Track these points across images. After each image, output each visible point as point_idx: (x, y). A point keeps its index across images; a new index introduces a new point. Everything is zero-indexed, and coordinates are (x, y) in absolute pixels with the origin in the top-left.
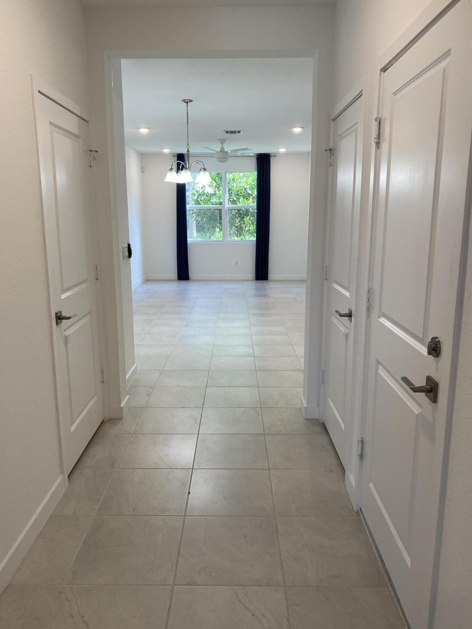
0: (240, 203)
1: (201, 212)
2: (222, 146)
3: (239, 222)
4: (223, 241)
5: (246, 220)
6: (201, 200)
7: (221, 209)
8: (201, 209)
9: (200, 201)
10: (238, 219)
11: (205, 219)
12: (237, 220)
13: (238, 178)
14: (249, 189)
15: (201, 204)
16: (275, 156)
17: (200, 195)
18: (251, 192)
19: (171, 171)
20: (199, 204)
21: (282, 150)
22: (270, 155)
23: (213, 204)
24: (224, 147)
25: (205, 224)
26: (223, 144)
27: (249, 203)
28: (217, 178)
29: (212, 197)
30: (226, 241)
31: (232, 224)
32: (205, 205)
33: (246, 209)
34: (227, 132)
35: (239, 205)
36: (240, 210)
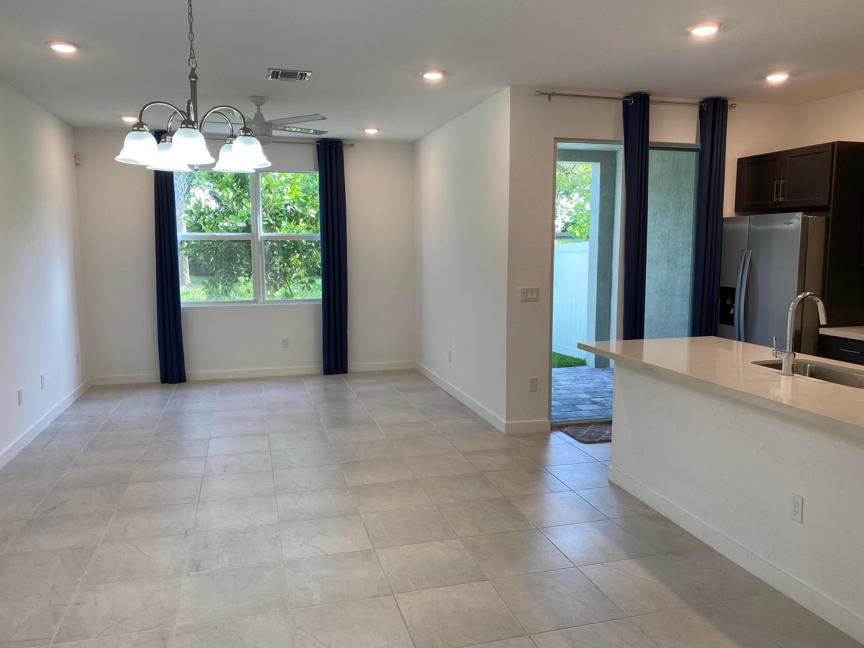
0: (283, 229)
1: (205, 245)
2: (259, 110)
3: (280, 263)
4: (255, 301)
5: (292, 259)
6: (205, 224)
7: (250, 241)
8: (205, 240)
9: (202, 225)
10: (279, 258)
11: (212, 259)
12: (276, 260)
13: (278, 184)
14: (297, 206)
15: (204, 231)
16: (352, 145)
17: (202, 214)
18: (301, 210)
19: (138, 130)
20: (200, 229)
21: (371, 132)
22: (343, 143)
23: (229, 231)
24: (261, 112)
25: (212, 266)
26: (261, 107)
27: (300, 230)
28: (235, 184)
29: (226, 217)
30: (262, 300)
31: (269, 267)
32: (213, 232)
33: (295, 242)
34: (275, 75)
35: (279, 233)
36: (283, 242)
